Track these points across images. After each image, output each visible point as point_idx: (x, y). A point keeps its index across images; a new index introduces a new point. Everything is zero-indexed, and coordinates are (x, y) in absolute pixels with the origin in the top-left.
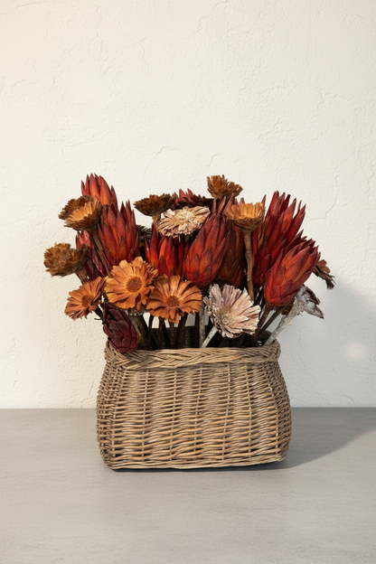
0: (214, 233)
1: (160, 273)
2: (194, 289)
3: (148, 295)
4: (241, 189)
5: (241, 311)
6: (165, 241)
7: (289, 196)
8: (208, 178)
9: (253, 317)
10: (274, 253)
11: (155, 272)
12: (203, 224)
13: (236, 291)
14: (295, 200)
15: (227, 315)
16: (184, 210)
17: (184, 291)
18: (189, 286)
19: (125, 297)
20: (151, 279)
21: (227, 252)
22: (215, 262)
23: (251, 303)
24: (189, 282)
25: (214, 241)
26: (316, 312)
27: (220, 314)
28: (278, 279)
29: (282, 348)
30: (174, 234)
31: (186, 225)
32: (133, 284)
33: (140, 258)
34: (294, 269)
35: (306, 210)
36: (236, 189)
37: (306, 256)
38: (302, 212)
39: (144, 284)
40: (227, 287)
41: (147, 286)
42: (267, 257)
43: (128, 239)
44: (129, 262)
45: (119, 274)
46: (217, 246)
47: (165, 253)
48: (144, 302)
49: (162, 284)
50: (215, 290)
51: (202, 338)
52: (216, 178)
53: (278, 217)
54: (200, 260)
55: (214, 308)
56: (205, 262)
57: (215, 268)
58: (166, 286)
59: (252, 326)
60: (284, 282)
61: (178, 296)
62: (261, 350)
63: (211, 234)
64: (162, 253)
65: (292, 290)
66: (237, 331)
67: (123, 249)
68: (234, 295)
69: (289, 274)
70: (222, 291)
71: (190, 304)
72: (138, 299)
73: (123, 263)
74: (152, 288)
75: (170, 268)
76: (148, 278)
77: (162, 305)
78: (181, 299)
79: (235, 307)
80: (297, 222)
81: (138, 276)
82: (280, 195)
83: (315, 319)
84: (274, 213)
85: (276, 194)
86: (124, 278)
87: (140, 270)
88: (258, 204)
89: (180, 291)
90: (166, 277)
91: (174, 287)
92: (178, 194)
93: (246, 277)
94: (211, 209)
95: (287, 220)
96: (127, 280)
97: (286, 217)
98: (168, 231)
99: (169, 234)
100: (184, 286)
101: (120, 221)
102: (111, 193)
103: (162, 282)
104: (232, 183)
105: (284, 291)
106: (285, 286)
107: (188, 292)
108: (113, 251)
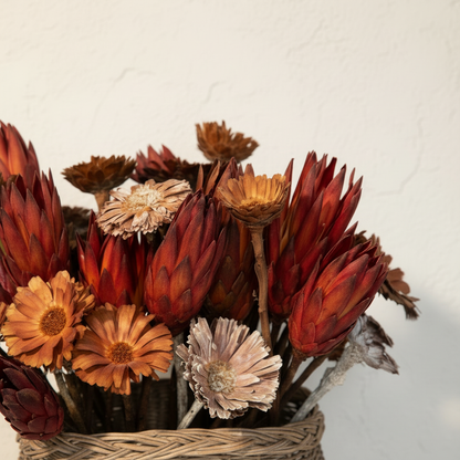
0: (194, 232)
1: (99, 302)
2: (161, 329)
3: (75, 342)
4: (255, 145)
5: (248, 365)
6: (110, 245)
7: (334, 160)
8: (198, 126)
9: (267, 377)
10: (306, 264)
11: (90, 299)
12: (176, 214)
13: (238, 330)
14: (345, 167)
15: (221, 374)
16: (147, 186)
17: (142, 333)
18: (152, 324)
19: (35, 345)
20: (81, 313)
21: (222, 261)
22: (199, 281)
23: (265, 351)
24: (152, 317)
25: (194, 245)
26: (385, 364)
27: (210, 372)
28: (312, 311)
29: (327, 422)
30: (126, 233)
31: (145, 215)
32: (52, 321)
33: (65, 274)
34: (339, 296)
35: (362, 187)
36: (244, 147)
37: (361, 272)
38: (356, 190)
39: (69, 321)
40: (223, 322)
41: (74, 325)
42: (295, 269)
43: (47, 240)
44: (46, 279)
45: (28, 302)
46: (200, 255)
47: (111, 264)
48: (68, 356)
49: (102, 322)
50: (199, 329)
51: (181, 409)
52: (210, 126)
53: (314, 199)
54: (169, 279)
55: (195, 364)
56: (180, 282)
57: (199, 293)
58: (109, 325)
59: (267, 396)
60: (322, 318)
61: (130, 344)
62: (287, 431)
63: (188, 233)
64: (105, 265)
65: (337, 331)
66: (239, 406)
67: (36, 257)
68: (235, 336)
69: (331, 304)
70: (213, 330)
71: (149, 358)
72: (58, 349)
73: (36, 283)
74: (82, 329)
75: (120, 289)
76: (75, 311)
77: (101, 361)
78: (136, 348)
79: (238, 357)
80: (347, 207)
81: (61, 306)
82: (319, 158)
83: (383, 374)
84: (306, 192)
85: (312, 157)
86: (36, 310)
87: (64, 296)
88: (276, 177)
89: (135, 333)
90: (109, 307)
91: (124, 324)
92: (146, 154)
93: (256, 305)
94: (193, 185)
95: (328, 203)
96: (42, 313)
97: (328, 198)
98: (114, 226)
99: (116, 233)
100: (141, 324)
101: (32, 206)
102: (28, 154)
103: (102, 317)
104: (239, 136)
105: (322, 333)
106: (324, 323)
107: (149, 336)
108: (20, 261)
